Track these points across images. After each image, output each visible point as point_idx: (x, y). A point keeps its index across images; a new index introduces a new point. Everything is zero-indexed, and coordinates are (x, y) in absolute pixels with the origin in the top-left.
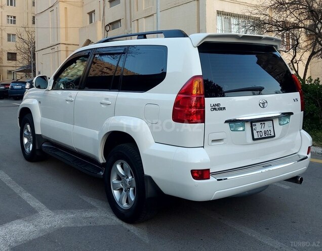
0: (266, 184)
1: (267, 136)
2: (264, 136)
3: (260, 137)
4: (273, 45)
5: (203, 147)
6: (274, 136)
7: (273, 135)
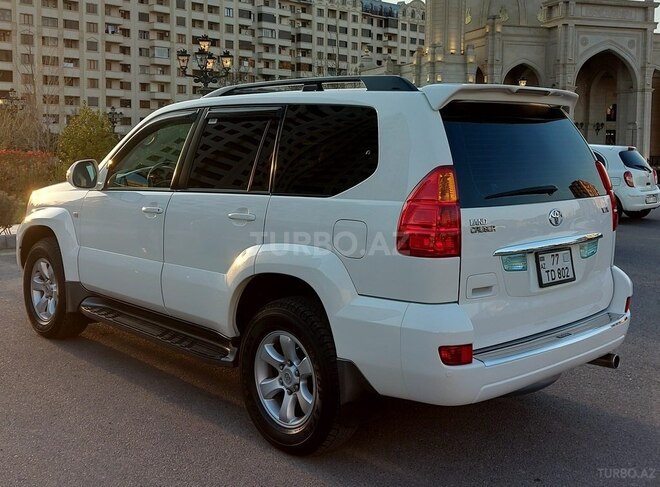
0: (555, 372)
1: (562, 278)
2: (557, 279)
3: (551, 281)
4: (559, 106)
5: (457, 302)
6: (574, 279)
7: (571, 276)
